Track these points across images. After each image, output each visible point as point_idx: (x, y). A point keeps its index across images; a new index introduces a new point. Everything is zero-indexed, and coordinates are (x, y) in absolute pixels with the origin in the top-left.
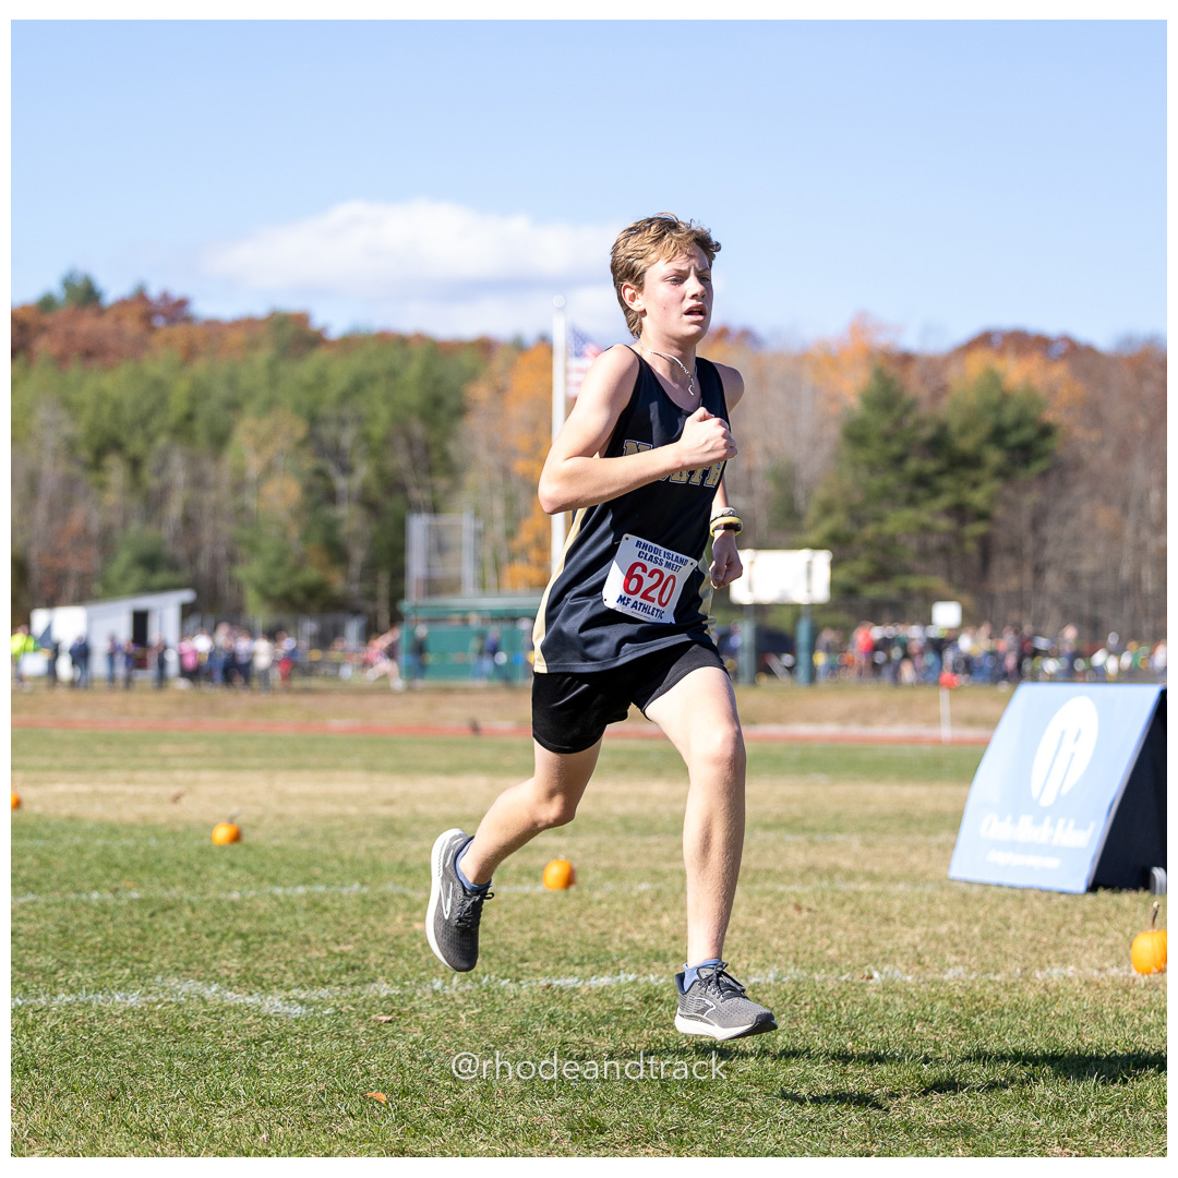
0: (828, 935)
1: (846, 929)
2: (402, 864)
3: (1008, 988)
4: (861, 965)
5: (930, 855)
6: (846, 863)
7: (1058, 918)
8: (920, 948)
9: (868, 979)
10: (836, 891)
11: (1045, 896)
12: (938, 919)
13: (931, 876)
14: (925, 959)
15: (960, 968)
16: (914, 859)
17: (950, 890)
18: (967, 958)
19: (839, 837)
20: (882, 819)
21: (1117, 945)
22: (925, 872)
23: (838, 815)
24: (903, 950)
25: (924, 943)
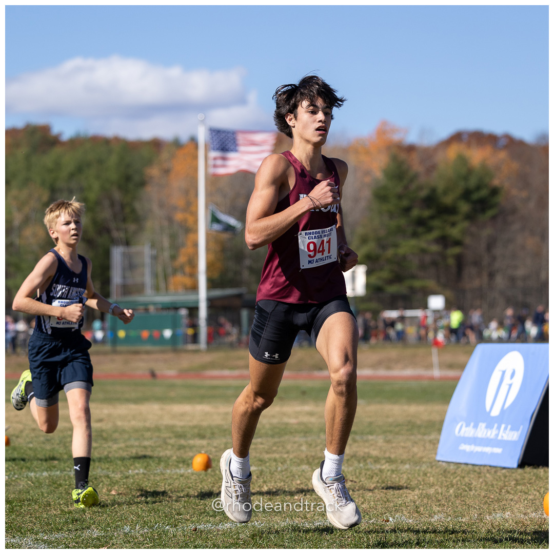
2: (107, 456)
4: (382, 514)
5: (424, 447)
6: (374, 453)
7: (501, 484)
8: (417, 503)
9: (386, 521)
10: (368, 470)
11: (493, 470)
12: (428, 485)
13: (424, 460)
14: (420, 510)
15: (441, 515)
16: (415, 450)
17: (437, 468)
18: (445, 509)
19: (370, 437)
20: (398, 426)
21: (535, 500)
22: (422, 458)
23: (370, 424)
24: (407, 504)
25: (420, 501)
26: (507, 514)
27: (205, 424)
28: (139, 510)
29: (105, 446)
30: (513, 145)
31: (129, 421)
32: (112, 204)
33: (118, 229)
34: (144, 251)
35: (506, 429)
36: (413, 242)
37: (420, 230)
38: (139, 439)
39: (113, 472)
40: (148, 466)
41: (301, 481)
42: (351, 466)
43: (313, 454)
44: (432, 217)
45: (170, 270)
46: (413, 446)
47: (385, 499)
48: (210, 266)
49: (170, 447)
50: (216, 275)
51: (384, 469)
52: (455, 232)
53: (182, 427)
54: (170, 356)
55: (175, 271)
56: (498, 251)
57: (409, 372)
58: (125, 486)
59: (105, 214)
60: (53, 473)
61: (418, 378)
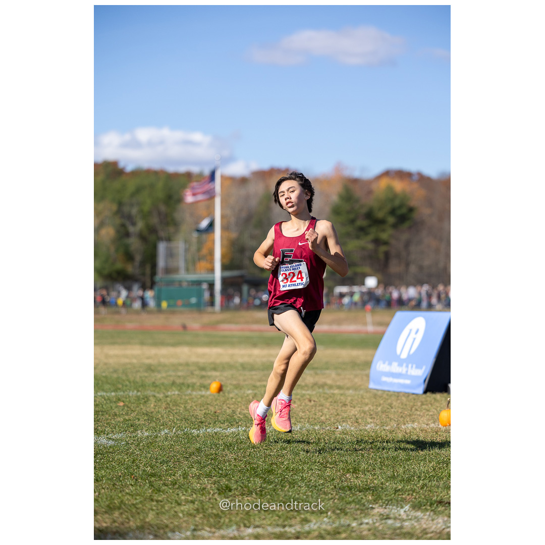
0: (321, 411)
1: (328, 409)
2: (154, 383)
3: (391, 432)
4: (334, 424)
5: (362, 379)
6: (329, 382)
7: (411, 404)
8: (357, 416)
9: (336, 428)
10: (325, 393)
11: (407, 395)
12: (364, 405)
13: (363, 387)
14: (359, 421)
15: (372, 425)
16: (356, 380)
17: (370, 393)
18: (375, 420)
19: (327, 372)
20: (344, 364)
21: (434, 415)
22: (360, 386)
23: (327, 363)
24: (350, 417)
25: (359, 415)
26: (415, 425)
27: (218, 361)
28: (175, 419)
29: (153, 375)
30: (423, 180)
31: (169, 359)
32: (159, 213)
33: (163, 231)
34: (180, 245)
35: (412, 367)
36: (356, 242)
37: (361, 234)
38: (175, 371)
39: (158, 393)
40: (181, 389)
42: (314, 390)
45: (196, 258)
46: (355, 378)
47: (336, 414)
48: (223, 257)
49: (195, 377)
50: (227, 261)
51: (335, 393)
52: (384, 236)
53: (203, 363)
54: (196, 315)
55: (200, 259)
56: (413, 248)
57: (352, 328)
58: (166, 403)
59: (155, 220)
60: (117, 394)
61: (358, 332)
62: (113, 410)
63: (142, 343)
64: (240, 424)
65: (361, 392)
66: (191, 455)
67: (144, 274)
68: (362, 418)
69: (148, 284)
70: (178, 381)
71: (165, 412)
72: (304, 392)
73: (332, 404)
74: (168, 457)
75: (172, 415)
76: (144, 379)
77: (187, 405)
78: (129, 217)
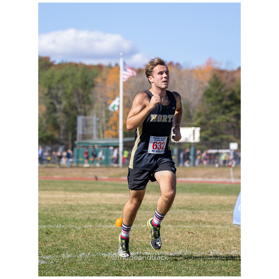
0: (197, 240)
1: (203, 239)
2: (74, 219)
4: (207, 250)
5: (227, 217)
6: (203, 219)
8: (224, 245)
9: (209, 254)
10: (200, 228)
12: (229, 236)
13: (228, 223)
14: (225, 248)
15: (235, 251)
16: (223, 218)
17: (233, 227)
18: (238, 248)
19: (201, 212)
20: (214, 206)
22: (226, 222)
23: (201, 205)
24: (219, 245)
25: (225, 243)
28: (90, 245)
29: (73, 213)
31: (85, 201)
32: (78, 95)
33: (81, 108)
34: (93, 118)
36: (223, 117)
37: (227, 111)
38: (89, 210)
39: (77, 226)
40: (94, 223)
41: (168, 232)
42: (192, 225)
43: (174, 219)
44: (232, 105)
45: (105, 128)
46: (222, 217)
47: (208, 243)
48: (124, 126)
49: (104, 214)
51: (208, 228)
53: (110, 205)
54: (105, 169)
55: (108, 128)
57: (220, 180)
58: (83, 233)
59: (75, 100)
60: (48, 226)
61: (224, 183)
62: (44, 238)
63: (66, 190)
64: (138, 249)
65: (227, 227)
66: (101, 272)
67: (67, 139)
68: (228, 246)
69: (70, 146)
70: (92, 218)
71: (82, 240)
72: (184, 226)
73: (205, 235)
74: (85, 273)
75: (88, 242)
76: (67, 215)
77: (98, 235)
78: (56, 97)
